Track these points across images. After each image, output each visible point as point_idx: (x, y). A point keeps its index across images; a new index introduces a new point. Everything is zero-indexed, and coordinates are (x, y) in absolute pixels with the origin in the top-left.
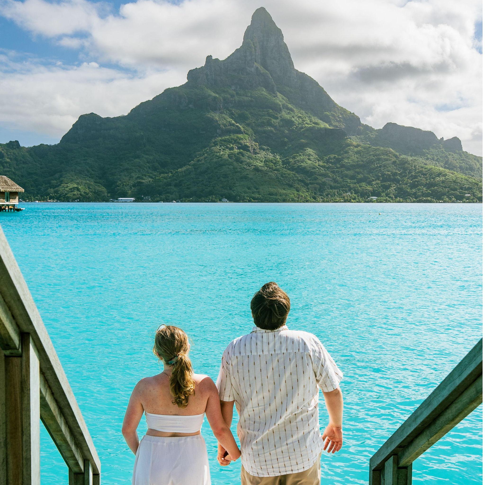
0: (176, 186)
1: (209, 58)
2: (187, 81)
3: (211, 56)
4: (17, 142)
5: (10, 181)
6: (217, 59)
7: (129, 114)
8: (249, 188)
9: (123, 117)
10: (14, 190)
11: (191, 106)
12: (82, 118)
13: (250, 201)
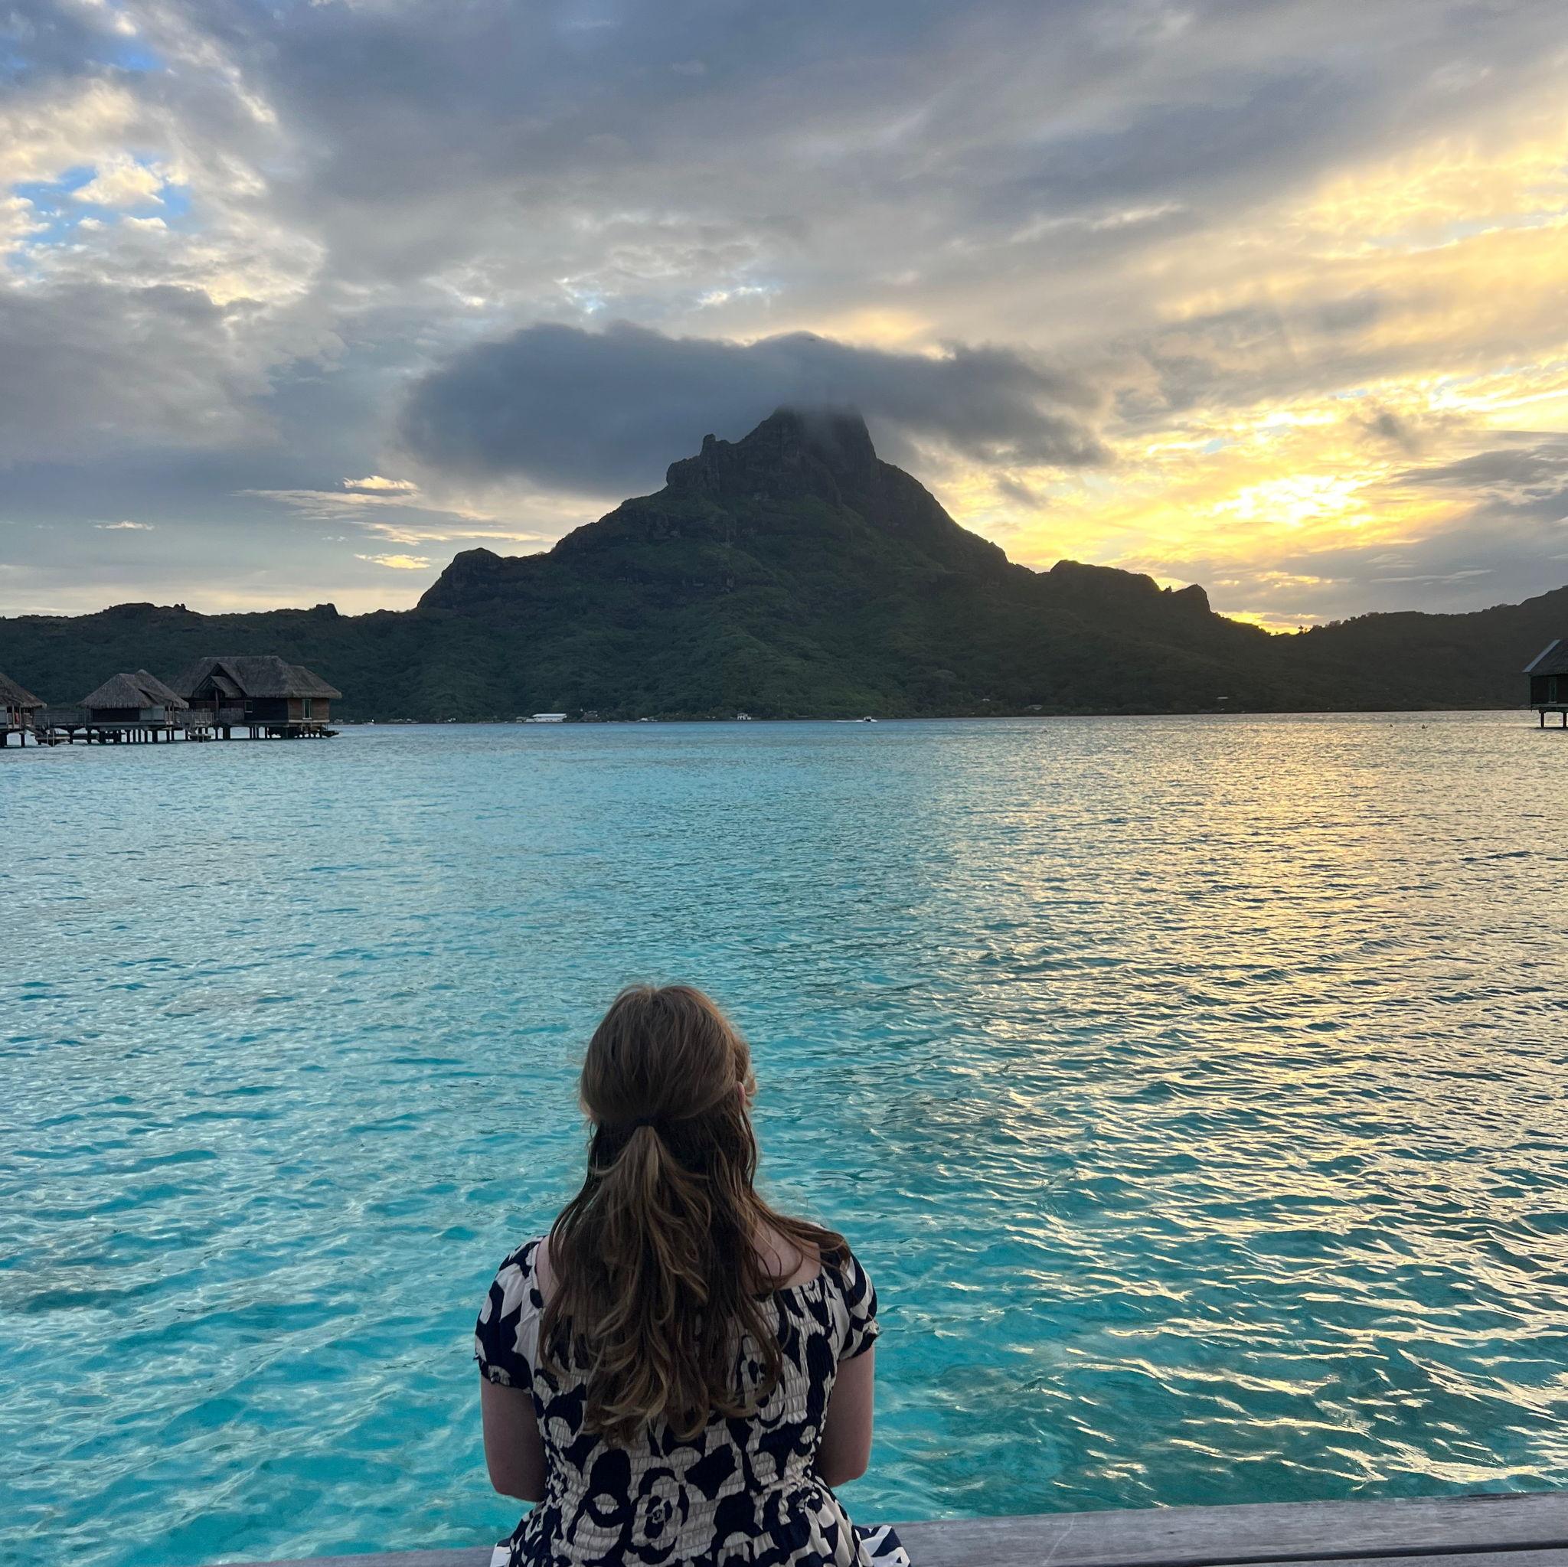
0: (647, 689)
1: (709, 440)
2: (666, 484)
3: (712, 436)
4: (331, 607)
5: (312, 678)
6: (723, 442)
7: (553, 551)
8: (790, 692)
9: (541, 558)
10: (322, 695)
11: (674, 533)
12: (460, 558)
13: (791, 717)
